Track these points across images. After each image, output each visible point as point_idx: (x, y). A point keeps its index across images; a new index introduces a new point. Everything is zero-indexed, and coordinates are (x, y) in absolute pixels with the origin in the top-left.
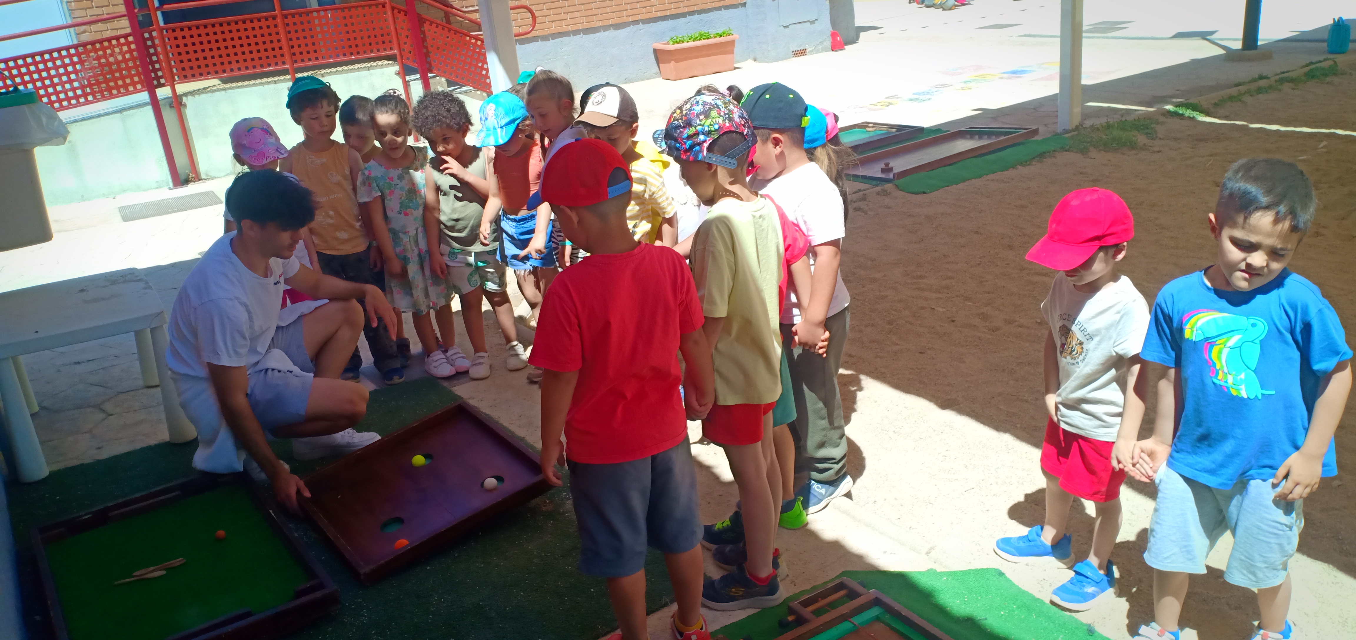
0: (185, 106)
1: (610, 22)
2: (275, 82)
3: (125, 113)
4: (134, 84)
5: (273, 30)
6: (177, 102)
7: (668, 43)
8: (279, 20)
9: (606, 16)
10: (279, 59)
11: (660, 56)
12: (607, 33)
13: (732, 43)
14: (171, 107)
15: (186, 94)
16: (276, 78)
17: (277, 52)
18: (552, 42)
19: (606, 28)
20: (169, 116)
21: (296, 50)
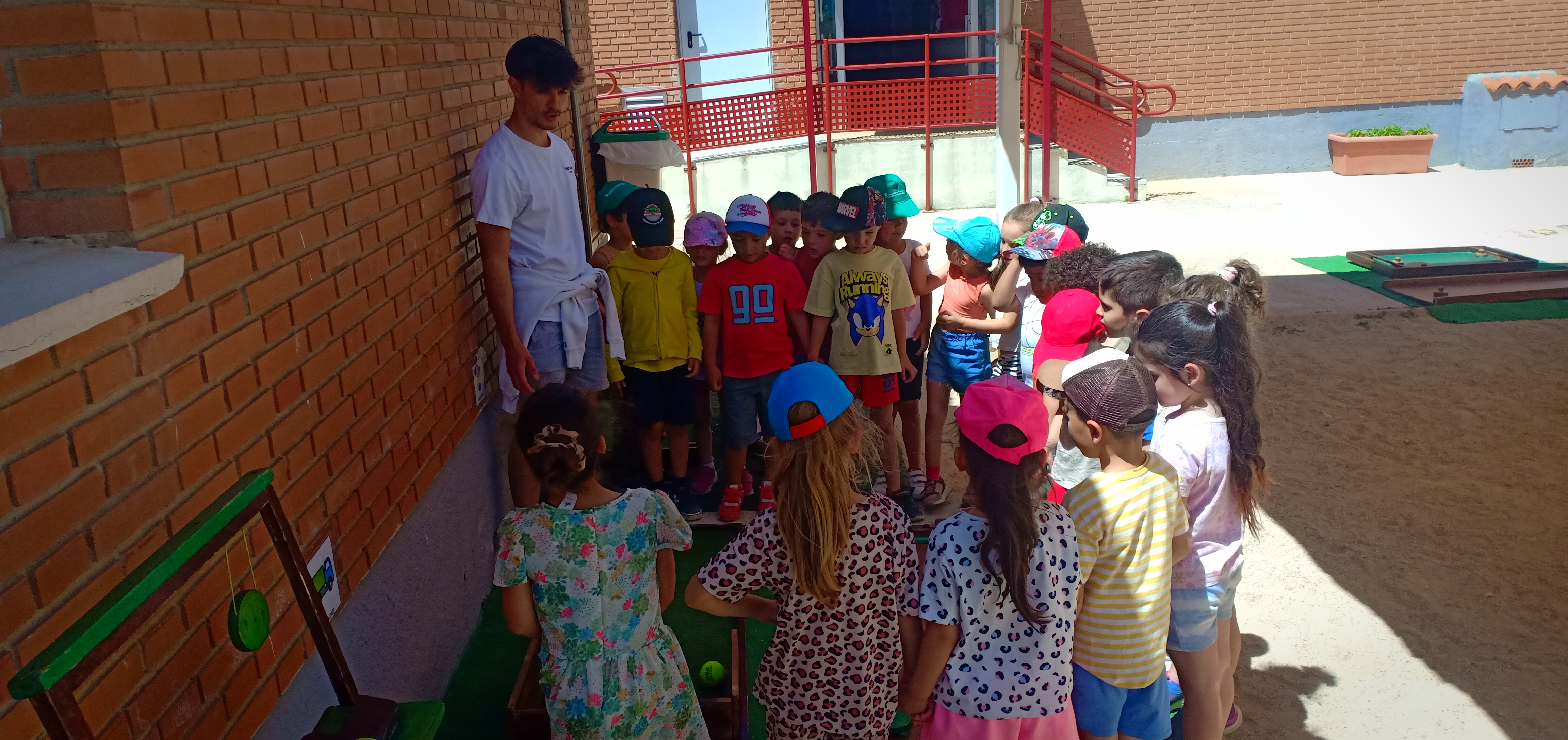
0: (836, 151)
1: (1281, 107)
2: (912, 139)
3: (790, 152)
4: (800, 129)
5: (919, 94)
6: (829, 148)
7: (1345, 136)
8: (925, 85)
9: (1277, 101)
10: (919, 120)
11: (1334, 148)
12: (1274, 118)
13: (1429, 142)
14: (825, 151)
15: (838, 142)
16: (913, 136)
17: (919, 113)
18: (1207, 122)
19: (1274, 113)
20: (820, 158)
21: (935, 112)
